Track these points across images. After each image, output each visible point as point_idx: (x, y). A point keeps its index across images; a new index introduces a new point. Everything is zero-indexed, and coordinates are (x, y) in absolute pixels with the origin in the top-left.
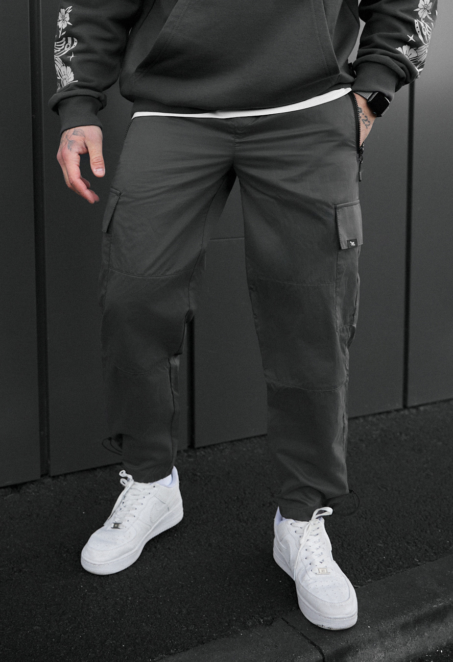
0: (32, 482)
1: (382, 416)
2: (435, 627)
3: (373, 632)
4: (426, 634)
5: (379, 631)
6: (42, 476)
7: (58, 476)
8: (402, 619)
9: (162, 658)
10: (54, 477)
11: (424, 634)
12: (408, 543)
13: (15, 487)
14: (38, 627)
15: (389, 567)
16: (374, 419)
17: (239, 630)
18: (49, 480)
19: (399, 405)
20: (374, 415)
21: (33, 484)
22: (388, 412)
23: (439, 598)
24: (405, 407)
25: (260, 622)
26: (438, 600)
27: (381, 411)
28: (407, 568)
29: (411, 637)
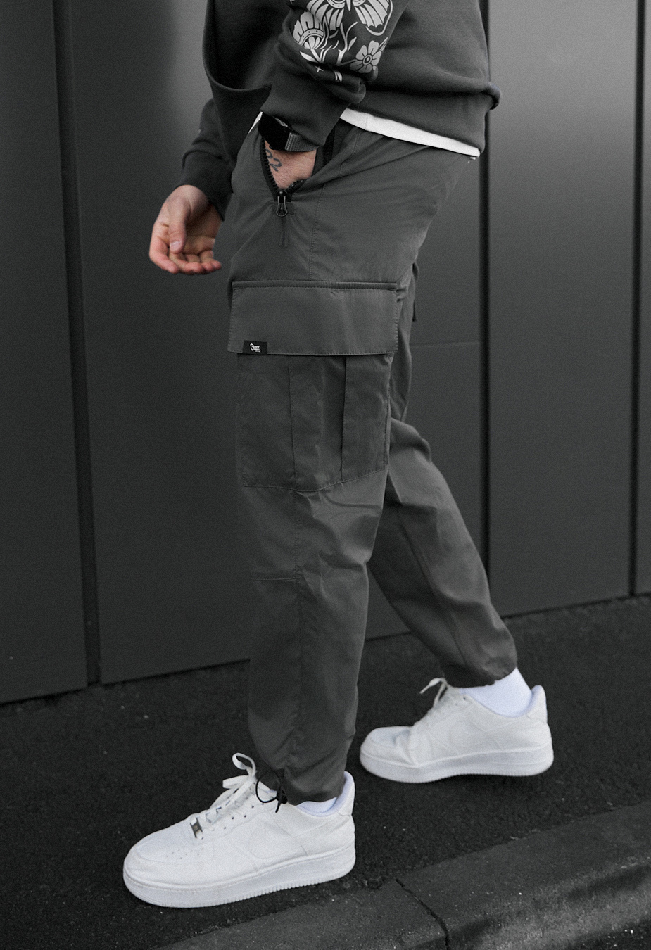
0: (75, 692)
1: (598, 607)
2: (622, 896)
3: (525, 901)
4: (608, 906)
5: (534, 899)
6: (90, 684)
7: (113, 685)
8: (570, 885)
9: (212, 930)
10: (107, 686)
11: (605, 907)
12: (602, 780)
13: (51, 699)
14: (45, 886)
15: (568, 812)
16: (585, 612)
17: (331, 894)
18: (100, 689)
19: (623, 591)
20: (585, 605)
21: (77, 695)
22: (606, 602)
23: (631, 855)
24: (632, 594)
25: (363, 885)
26: (629, 858)
27: (596, 598)
28: (594, 814)
29: (584, 909)
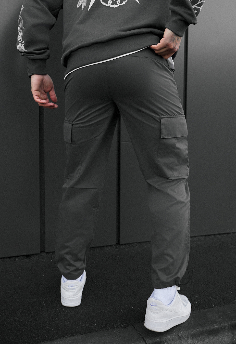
0: (36, 254)
1: (224, 235)
2: (212, 337)
3: (176, 336)
4: (206, 340)
5: (179, 335)
6: (41, 252)
7: (49, 253)
8: (192, 332)
9: (68, 337)
10: (47, 253)
11: (205, 340)
12: (212, 297)
13: (28, 256)
14: (16, 318)
15: (197, 307)
16: (220, 237)
17: (110, 328)
18: (45, 254)
20: (220, 234)
21: (37, 255)
22: (228, 234)
23: (216, 323)
25: (121, 326)
26: (215, 324)
27: (224, 232)
28: (206, 308)
29: (197, 341)
